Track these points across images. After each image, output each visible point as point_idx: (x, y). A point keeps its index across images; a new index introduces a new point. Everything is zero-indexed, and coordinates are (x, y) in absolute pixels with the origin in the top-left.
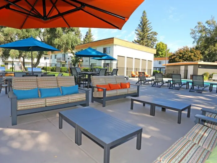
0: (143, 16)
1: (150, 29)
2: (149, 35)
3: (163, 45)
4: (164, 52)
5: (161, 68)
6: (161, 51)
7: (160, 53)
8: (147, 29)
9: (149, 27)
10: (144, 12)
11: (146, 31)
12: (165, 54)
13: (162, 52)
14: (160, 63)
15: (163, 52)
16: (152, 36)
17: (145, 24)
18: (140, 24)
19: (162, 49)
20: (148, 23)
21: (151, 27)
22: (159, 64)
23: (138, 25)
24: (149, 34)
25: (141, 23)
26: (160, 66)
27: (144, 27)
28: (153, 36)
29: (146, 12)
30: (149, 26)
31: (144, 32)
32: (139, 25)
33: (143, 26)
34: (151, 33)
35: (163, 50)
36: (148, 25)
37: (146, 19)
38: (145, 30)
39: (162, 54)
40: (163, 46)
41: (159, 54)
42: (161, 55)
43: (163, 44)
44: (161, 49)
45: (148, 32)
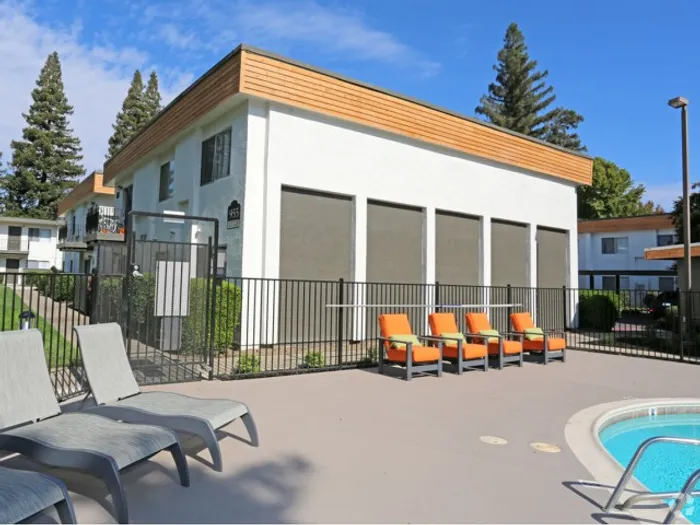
0: (507, 47)
1: (542, 100)
2: (542, 125)
3: (609, 170)
4: (617, 200)
5: (618, 273)
6: (599, 198)
7: (598, 205)
8: (530, 100)
9: (536, 94)
10: (512, 30)
11: (525, 107)
12: (621, 207)
13: (605, 200)
14: (608, 247)
15: (610, 203)
16: (555, 131)
17: (518, 81)
18: (498, 84)
19: (607, 185)
20: (531, 73)
21: (550, 89)
22: (604, 251)
23: (487, 88)
24: (538, 122)
25: (499, 78)
26: (612, 262)
27: (517, 92)
28: (560, 131)
29: (519, 29)
30: (539, 87)
31: (514, 116)
32: (492, 87)
33: (511, 91)
34: (550, 116)
35: (611, 191)
36: (535, 84)
37: (524, 60)
38: (522, 104)
39: (608, 210)
40: (609, 176)
41: (595, 212)
42: (603, 212)
43: (607, 167)
44: (602, 189)
45: (534, 111)
